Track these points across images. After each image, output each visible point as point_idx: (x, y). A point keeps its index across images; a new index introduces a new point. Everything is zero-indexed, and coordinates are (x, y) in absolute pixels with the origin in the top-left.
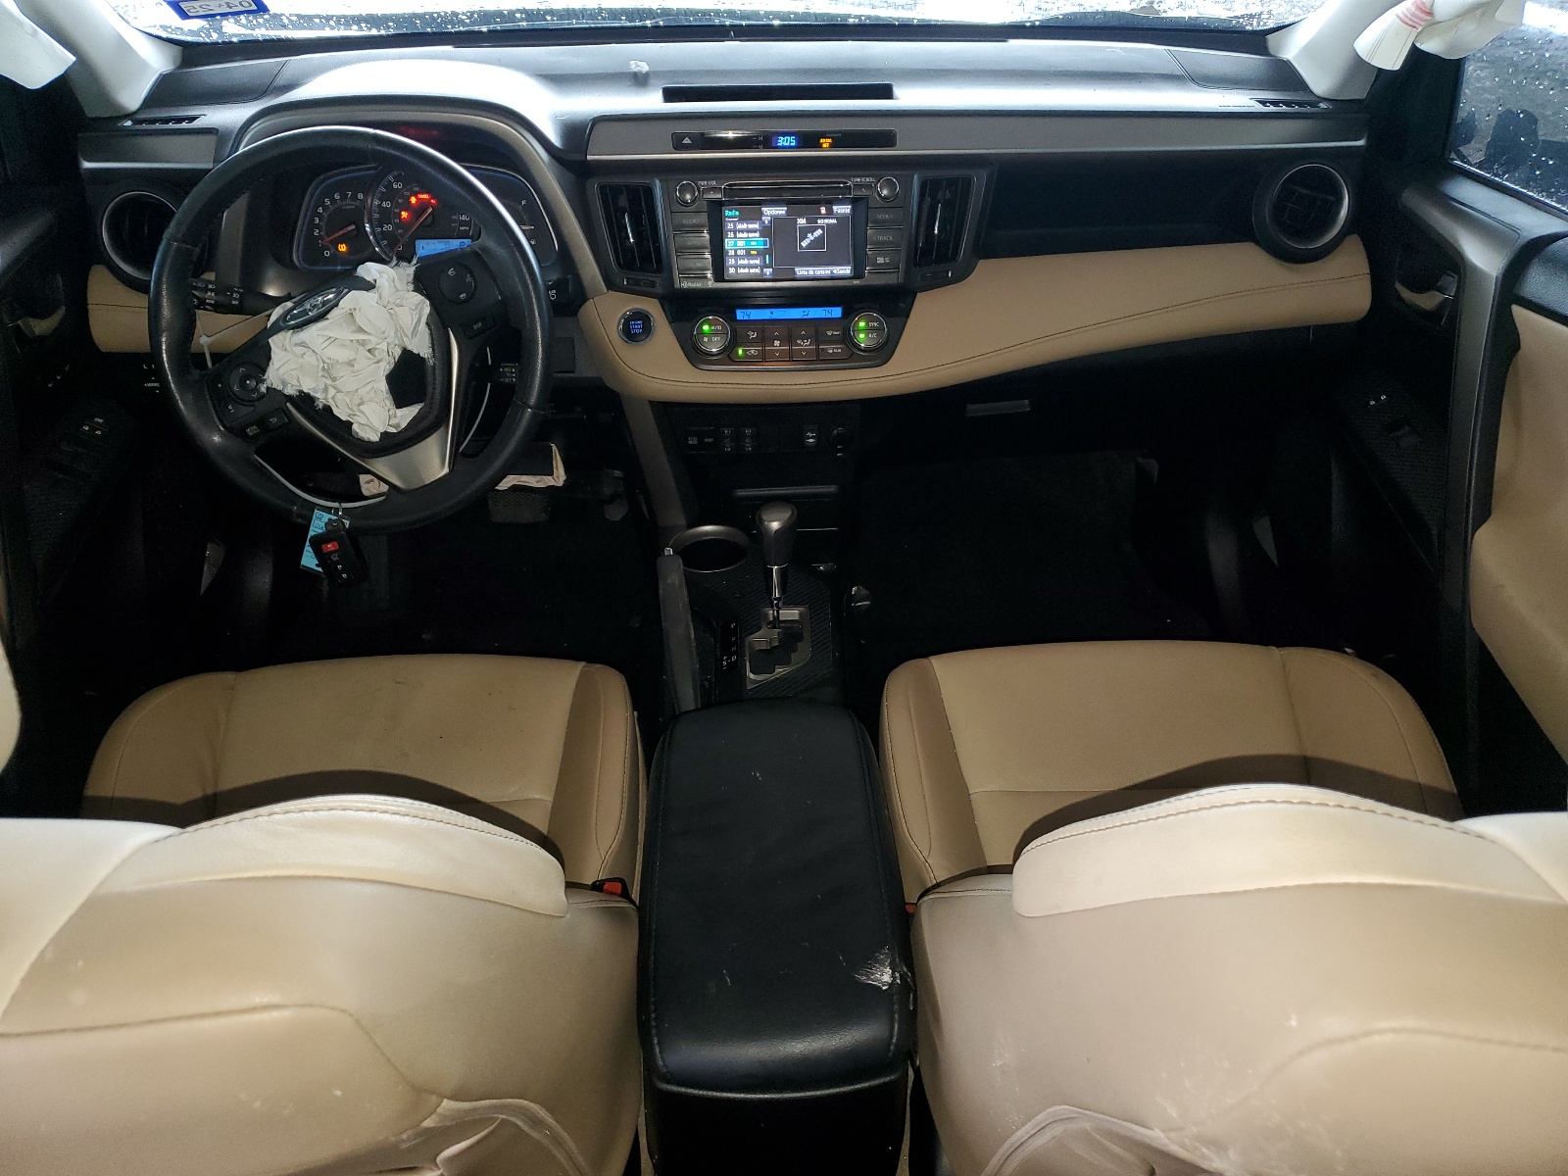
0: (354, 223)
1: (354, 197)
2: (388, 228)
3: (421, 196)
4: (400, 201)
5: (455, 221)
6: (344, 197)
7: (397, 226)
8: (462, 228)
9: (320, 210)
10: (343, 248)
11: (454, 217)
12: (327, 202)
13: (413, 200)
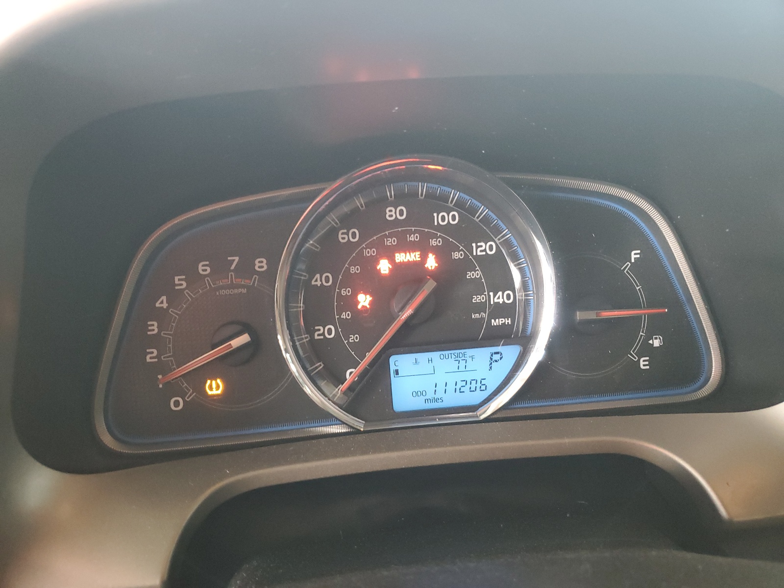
0: (245, 328)
1: (246, 269)
2: (328, 332)
3: (400, 257)
4: (353, 270)
5: (481, 307)
6: (220, 268)
7: (347, 327)
8: (495, 323)
9: (162, 303)
10: (215, 388)
11: (477, 299)
12: (180, 281)
13: (384, 266)
